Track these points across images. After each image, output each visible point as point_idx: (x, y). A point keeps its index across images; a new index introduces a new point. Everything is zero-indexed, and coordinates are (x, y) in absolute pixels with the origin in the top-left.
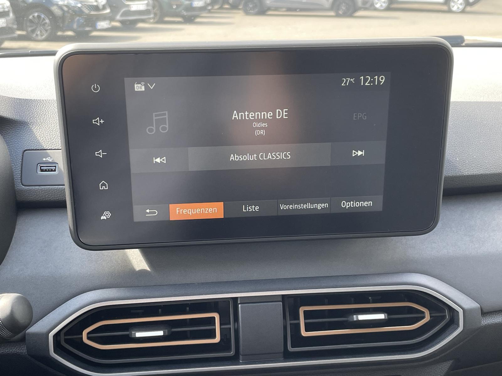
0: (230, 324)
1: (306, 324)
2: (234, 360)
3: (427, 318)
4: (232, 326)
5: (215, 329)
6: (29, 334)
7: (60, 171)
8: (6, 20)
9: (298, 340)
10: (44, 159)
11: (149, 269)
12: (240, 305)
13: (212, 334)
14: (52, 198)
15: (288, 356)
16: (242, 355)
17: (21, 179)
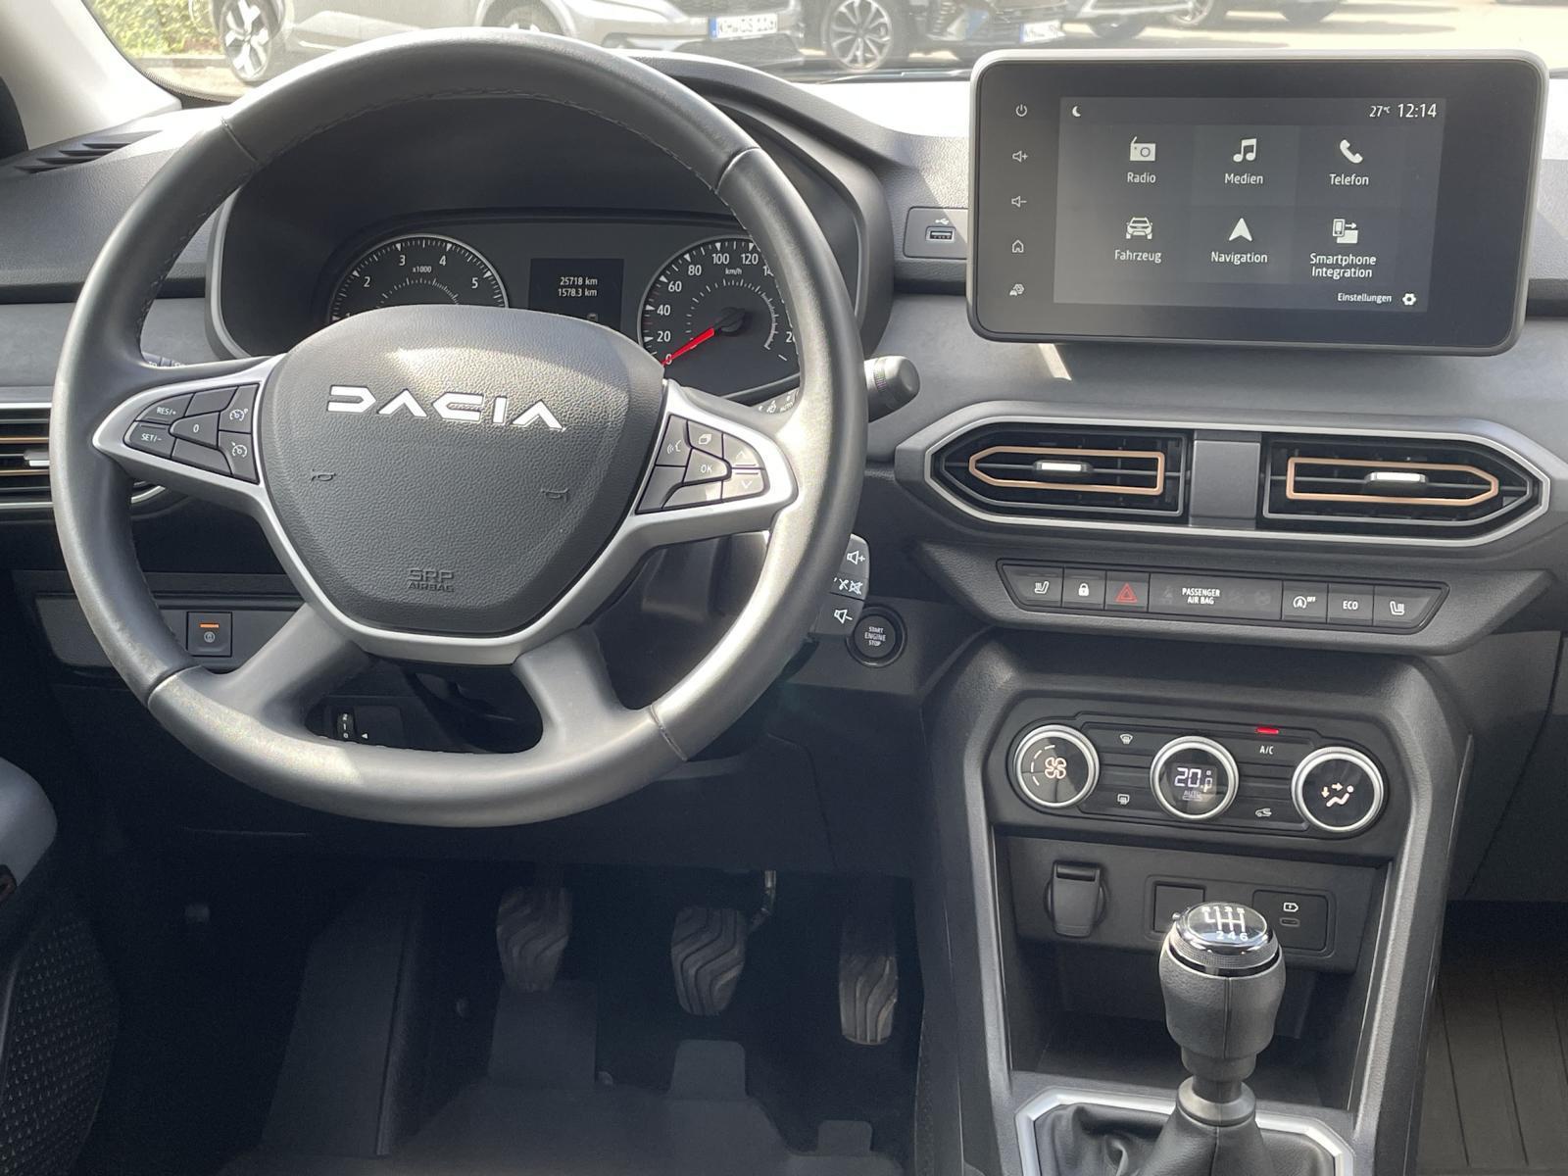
0: (1179, 471)
1: (1296, 483)
2: (1182, 521)
3: (1494, 491)
4: (1181, 474)
5: (1156, 477)
6: (901, 450)
7: (958, 237)
8: (779, 17)
9: (1281, 504)
10: (937, 221)
11: (1068, 378)
12: (1196, 442)
13: (1151, 482)
14: (944, 277)
15: (1262, 524)
16: (1193, 516)
17: (904, 248)
